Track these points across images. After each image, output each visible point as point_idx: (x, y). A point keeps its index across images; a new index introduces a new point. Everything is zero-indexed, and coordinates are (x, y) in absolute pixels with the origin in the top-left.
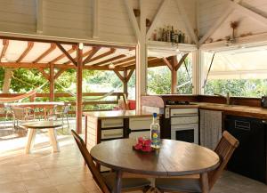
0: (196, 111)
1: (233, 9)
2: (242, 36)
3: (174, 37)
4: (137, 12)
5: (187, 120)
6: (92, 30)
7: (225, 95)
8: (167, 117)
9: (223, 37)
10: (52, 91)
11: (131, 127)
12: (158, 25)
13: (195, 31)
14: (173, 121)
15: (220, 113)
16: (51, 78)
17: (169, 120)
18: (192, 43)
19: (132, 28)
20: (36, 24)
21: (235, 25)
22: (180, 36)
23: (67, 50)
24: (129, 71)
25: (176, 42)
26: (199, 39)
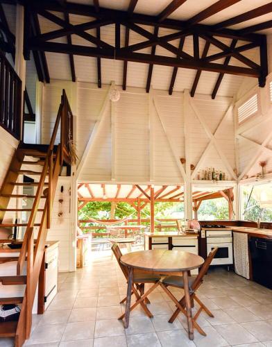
0: (230, 233)
1: (262, 152)
2: (269, 172)
3: (215, 176)
4: (183, 161)
5: (222, 240)
6: (149, 176)
7: (257, 221)
8: (202, 237)
9: (256, 174)
10: (139, 218)
11: (174, 244)
12: (200, 168)
13: (235, 170)
14: (209, 240)
15: (246, 235)
16: (138, 209)
17: (205, 239)
18: (233, 179)
19: (179, 172)
20: (111, 175)
21: (263, 164)
22: (221, 175)
23: (144, 190)
24: (198, 202)
25: (217, 180)
26: (238, 176)
